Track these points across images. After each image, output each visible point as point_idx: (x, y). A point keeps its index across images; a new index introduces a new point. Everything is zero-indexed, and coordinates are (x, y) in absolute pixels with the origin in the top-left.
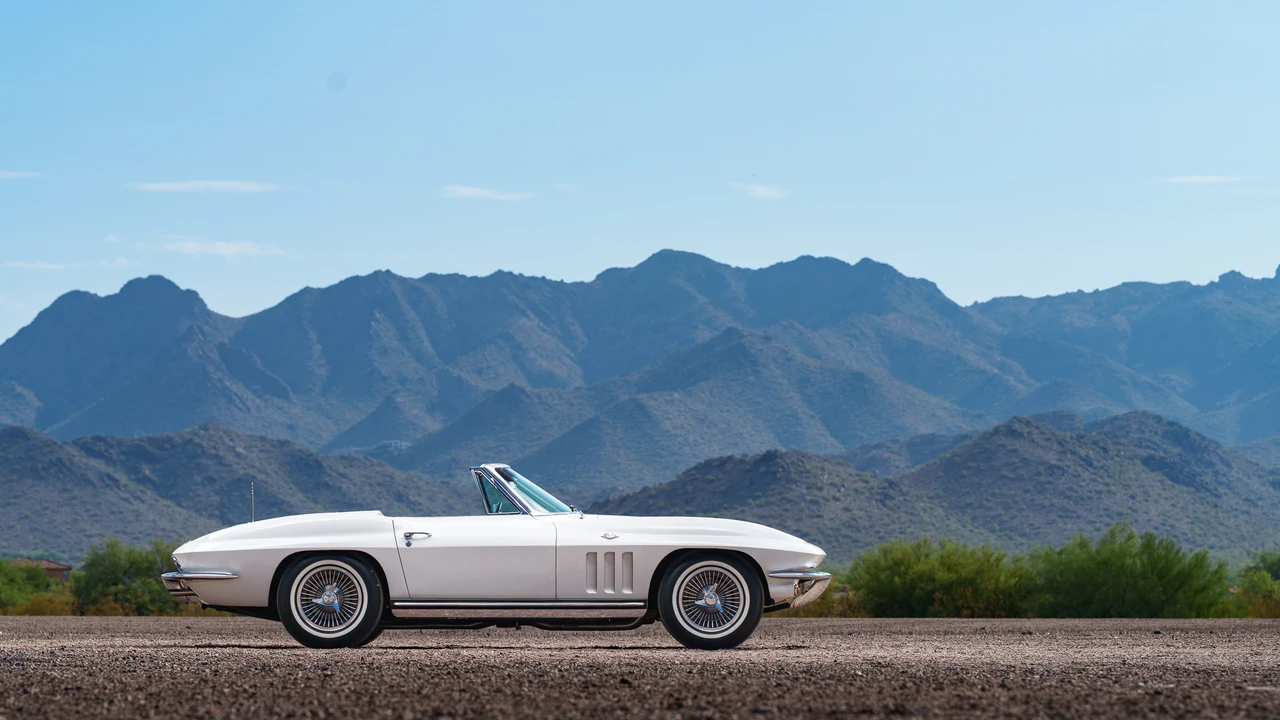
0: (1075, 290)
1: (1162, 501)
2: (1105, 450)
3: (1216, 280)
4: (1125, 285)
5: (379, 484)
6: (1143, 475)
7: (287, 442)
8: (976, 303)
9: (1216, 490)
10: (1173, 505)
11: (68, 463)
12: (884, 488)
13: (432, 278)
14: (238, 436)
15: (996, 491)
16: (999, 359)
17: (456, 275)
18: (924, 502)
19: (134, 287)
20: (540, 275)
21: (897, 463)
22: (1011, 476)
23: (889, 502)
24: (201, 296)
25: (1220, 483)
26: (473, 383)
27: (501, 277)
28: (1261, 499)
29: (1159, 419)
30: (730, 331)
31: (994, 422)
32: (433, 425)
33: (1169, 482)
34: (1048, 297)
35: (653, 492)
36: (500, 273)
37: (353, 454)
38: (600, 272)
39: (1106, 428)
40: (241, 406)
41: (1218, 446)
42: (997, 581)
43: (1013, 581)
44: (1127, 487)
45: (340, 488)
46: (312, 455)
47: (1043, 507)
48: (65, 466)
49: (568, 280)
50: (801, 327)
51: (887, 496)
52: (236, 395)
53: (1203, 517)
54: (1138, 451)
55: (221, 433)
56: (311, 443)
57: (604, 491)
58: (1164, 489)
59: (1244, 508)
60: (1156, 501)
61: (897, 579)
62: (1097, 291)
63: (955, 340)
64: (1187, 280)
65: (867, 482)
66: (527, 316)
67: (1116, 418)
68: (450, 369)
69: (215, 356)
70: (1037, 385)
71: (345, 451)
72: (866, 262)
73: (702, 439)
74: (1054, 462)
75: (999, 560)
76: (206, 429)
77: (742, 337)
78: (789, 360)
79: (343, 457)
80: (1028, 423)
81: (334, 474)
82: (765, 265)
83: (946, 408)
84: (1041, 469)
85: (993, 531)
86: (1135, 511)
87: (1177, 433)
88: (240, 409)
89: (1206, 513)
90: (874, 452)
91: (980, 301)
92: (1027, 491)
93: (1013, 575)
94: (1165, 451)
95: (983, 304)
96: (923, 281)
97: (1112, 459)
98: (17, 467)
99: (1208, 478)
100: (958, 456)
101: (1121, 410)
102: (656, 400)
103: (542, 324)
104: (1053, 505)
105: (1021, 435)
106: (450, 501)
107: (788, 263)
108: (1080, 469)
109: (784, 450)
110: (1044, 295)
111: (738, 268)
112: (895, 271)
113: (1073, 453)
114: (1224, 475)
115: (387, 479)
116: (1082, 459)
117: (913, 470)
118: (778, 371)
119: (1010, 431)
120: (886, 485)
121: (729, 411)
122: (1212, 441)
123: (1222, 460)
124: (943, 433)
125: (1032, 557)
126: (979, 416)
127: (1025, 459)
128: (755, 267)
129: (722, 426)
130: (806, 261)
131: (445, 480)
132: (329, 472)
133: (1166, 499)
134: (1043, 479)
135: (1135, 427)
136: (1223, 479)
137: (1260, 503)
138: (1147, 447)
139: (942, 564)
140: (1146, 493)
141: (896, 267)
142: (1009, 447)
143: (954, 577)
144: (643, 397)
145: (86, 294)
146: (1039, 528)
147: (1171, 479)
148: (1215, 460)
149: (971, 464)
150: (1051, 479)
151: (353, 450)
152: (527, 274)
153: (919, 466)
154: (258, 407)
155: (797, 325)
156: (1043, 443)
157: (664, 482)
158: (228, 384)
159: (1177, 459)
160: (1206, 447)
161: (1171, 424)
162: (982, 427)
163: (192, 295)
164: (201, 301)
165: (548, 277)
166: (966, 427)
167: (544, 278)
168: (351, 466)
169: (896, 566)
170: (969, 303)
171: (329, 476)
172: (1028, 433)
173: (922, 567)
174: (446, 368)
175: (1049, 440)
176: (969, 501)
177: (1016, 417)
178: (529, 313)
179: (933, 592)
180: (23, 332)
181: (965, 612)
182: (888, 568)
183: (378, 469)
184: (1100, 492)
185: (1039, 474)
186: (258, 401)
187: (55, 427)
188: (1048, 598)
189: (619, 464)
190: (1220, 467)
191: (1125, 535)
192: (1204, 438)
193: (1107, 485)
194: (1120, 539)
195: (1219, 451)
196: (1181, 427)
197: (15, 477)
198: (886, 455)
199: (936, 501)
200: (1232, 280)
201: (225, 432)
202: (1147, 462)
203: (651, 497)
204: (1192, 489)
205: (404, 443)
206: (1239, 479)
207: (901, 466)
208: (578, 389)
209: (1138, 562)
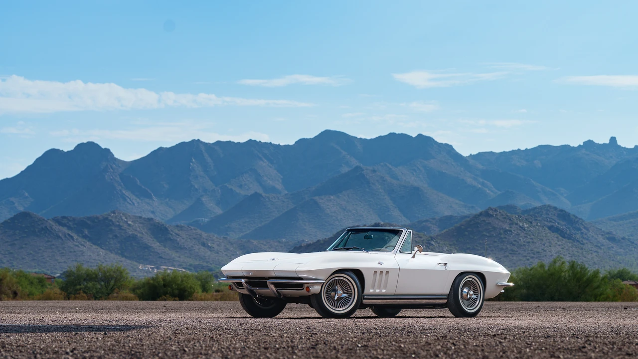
0: (517, 149)
1: (558, 247)
2: (531, 223)
3: (582, 144)
4: (540, 146)
5: (194, 238)
6: (549, 235)
7: (152, 219)
8: (471, 155)
9: (582, 241)
10: (563, 248)
11: (49, 229)
12: (429, 240)
13: (218, 143)
14: (129, 216)
15: (481, 242)
16: (481, 180)
17: (230, 141)
18: (447, 247)
19: (80, 147)
20: (269, 142)
21: (435, 229)
22: (488, 234)
24: (111, 151)
25: (584, 238)
26: (238, 192)
28: (603, 245)
29: (555, 208)
30: (357, 168)
31: (480, 210)
32: (219, 211)
33: (560, 238)
34: (504, 152)
35: (322, 242)
36: (250, 140)
37: (182, 225)
38: (297, 140)
39: (531, 213)
40: (130, 202)
41: (583, 221)
44: (541, 240)
45: (176, 240)
46: (163, 225)
47: (502, 249)
48: (48, 230)
49: (282, 144)
50: (390, 166)
51: (430, 244)
52: (128, 197)
54: (546, 223)
55: (121, 215)
56: (163, 219)
57: (299, 242)
58: (558, 241)
59: (595, 250)
60: (555, 246)
62: (526, 149)
63: (461, 172)
64: (569, 144)
65: (421, 237)
66: (263, 161)
67: (536, 208)
68: (228, 185)
69: (118, 179)
70: (499, 193)
71: (179, 223)
72: (420, 135)
73: (345, 217)
74: (507, 228)
76: (114, 213)
77: (363, 170)
78: (384, 181)
79: (177, 226)
80: (496, 210)
81: (174, 234)
82: (374, 137)
83: (457, 204)
84: (502, 231)
86: (545, 251)
87: (564, 215)
88: (130, 204)
89: (578, 252)
90: (424, 223)
91: (473, 154)
92: (495, 242)
94: (558, 223)
95: (474, 155)
96: (446, 145)
97: (534, 227)
98: (26, 230)
99: (578, 236)
100: (463, 225)
101: (538, 205)
102: (322, 199)
103: (269, 164)
104: (507, 248)
105: (492, 216)
106: (228, 246)
107: (384, 136)
108: (519, 232)
109: (382, 223)
110: (502, 151)
111: (360, 138)
112: (434, 140)
113: (517, 224)
114: (586, 234)
115: (198, 236)
116: (520, 227)
117: (442, 232)
118: (380, 186)
119: (486, 214)
120: (430, 239)
121: (356, 205)
122: (581, 219)
123: (585, 228)
124: (456, 215)
125: (517, 272)
126: (472, 207)
127: (494, 227)
128: (368, 138)
129: (354, 212)
130: (392, 135)
131: (225, 237)
132: (171, 232)
133: (559, 245)
134: (502, 236)
135: (544, 212)
136: (585, 236)
137: (602, 247)
138: (551, 221)
140: (550, 243)
141: (433, 138)
142: (487, 222)
144: (316, 198)
145: (58, 150)
146: (500, 259)
147: (561, 236)
148: (582, 227)
149: (469, 229)
150: (506, 236)
151: (182, 223)
152: (263, 141)
153: (445, 230)
154: (138, 203)
155: (388, 165)
156: (503, 220)
157: (327, 238)
158: (124, 192)
159: (564, 227)
160: (577, 221)
161: (562, 211)
162: (474, 212)
163: (107, 151)
164: (111, 153)
165: (273, 143)
166: (467, 212)
167: (271, 143)
168: (182, 230)
170: (468, 155)
171: (171, 234)
172: (496, 215)
174: (225, 185)
175: (505, 218)
176: (468, 246)
177: (490, 208)
178: (264, 159)
180: (29, 168)
183: (194, 231)
184: (529, 242)
185: (500, 234)
186: (138, 200)
187: (44, 212)
189: (305, 229)
190: (584, 230)
192: (577, 217)
193: (532, 239)
195: (583, 223)
196: (566, 212)
197: (25, 235)
198: (430, 225)
199: (453, 247)
200: (589, 144)
201: (123, 214)
202: (550, 228)
203: (321, 244)
204: (570, 241)
205: (206, 220)
206: (593, 237)
207: (435, 230)
208: (286, 195)
209: (567, 275)
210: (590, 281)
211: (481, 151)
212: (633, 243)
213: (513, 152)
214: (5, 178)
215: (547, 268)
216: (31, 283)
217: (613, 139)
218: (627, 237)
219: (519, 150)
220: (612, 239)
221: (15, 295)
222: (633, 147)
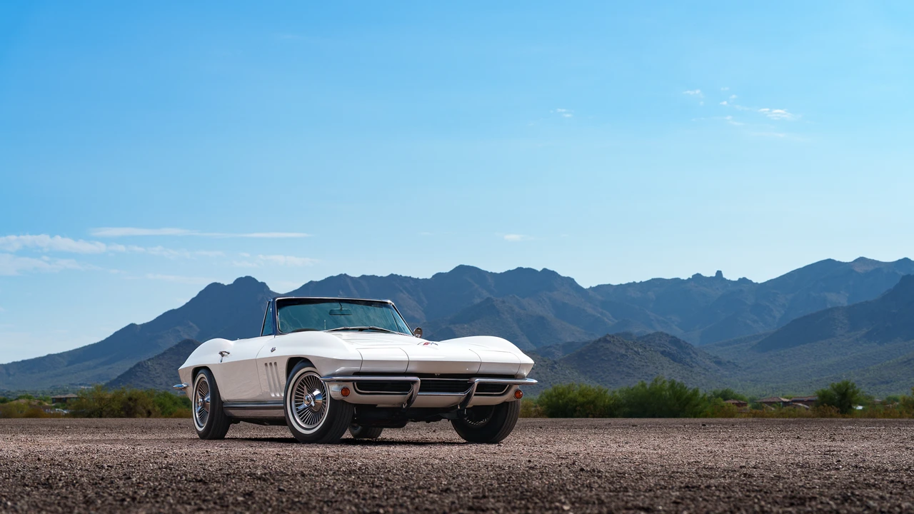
1: (669, 369)
2: (645, 348)
3: (691, 277)
4: (653, 279)
6: (661, 359)
9: (691, 365)
10: (674, 371)
13: (363, 277)
15: (600, 365)
16: (600, 310)
17: (374, 276)
18: (569, 370)
19: (239, 281)
20: (409, 276)
22: (606, 359)
23: (554, 370)
24: (267, 285)
25: (693, 362)
27: (393, 277)
28: (710, 368)
29: (667, 335)
30: (488, 298)
31: (599, 337)
33: (672, 361)
34: (621, 285)
36: (392, 275)
38: (434, 274)
39: (645, 339)
41: (692, 346)
42: (605, 402)
43: (612, 402)
44: (654, 363)
47: (619, 372)
49: (420, 278)
50: (518, 297)
53: (686, 375)
54: (659, 348)
58: (670, 364)
59: (703, 372)
60: (667, 369)
61: (560, 401)
63: (582, 302)
64: (679, 277)
67: (649, 335)
70: (616, 321)
74: (624, 353)
75: (605, 392)
77: (493, 301)
78: (513, 311)
80: (613, 337)
82: (503, 271)
83: (578, 331)
84: (618, 356)
85: (598, 382)
87: (675, 341)
90: (548, 349)
91: (592, 286)
92: (612, 365)
93: (611, 399)
94: (670, 349)
95: (594, 287)
96: (569, 278)
97: (648, 352)
99: (688, 360)
100: (583, 350)
101: (651, 332)
102: (457, 327)
103: (409, 296)
104: (623, 371)
105: (610, 342)
107: (512, 270)
108: (635, 356)
111: (491, 273)
112: (557, 274)
113: (632, 349)
114: (695, 358)
116: (635, 351)
117: (565, 357)
118: (509, 316)
119: (605, 340)
120: (554, 363)
122: (689, 344)
123: (694, 352)
124: (577, 341)
125: (620, 391)
126: (593, 334)
127: (612, 352)
128: (498, 272)
130: (520, 270)
133: (671, 368)
134: (619, 360)
135: (657, 338)
136: (694, 360)
137: (710, 370)
138: (663, 347)
139: (580, 394)
140: (662, 366)
141: (557, 272)
142: (605, 347)
143: (585, 400)
145: (219, 284)
148: (691, 353)
149: (589, 354)
150: (622, 360)
152: (403, 275)
153: (567, 355)
155: (516, 296)
156: (620, 345)
159: (675, 352)
160: (687, 347)
161: (673, 337)
162: (594, 339)
163: (263, 284)
164: (267, 287)
165: (412, 277)
166: (586, 339)
169: (560, 395)
170: (588, 287)
172: (613, 341)
173: (571, 395)
176: (588, 369)
177: (608, 334)
178: (404, 291)
179: (576, 406)
180: (193, 300)
181: (591, 416)
182: (556, 396)
184: (643, 366)
185: (617, 358)
188: (627, 409)
190: (693, 355)
191: (662, 381)
192: (686, 343)
193: (646, 363)
194: (659, 384)
195: (692, 348)
196: (676, 338)
198: (553, 350)
199: (574, 370)
200: (698, 277)
202: (663, 353)
204: (681, 364)
206: (701, 360)
207: (559, 355)
208: (424, 323)
209: (668, 393)
210: (689, 399)
211: (600, 284)
212: (737, 366)
213: (629, 285)
214: (171, 309)
215: (648, 387)
216: (175, 403)
217: (719, 273)
218: (732, 361)
219: (634, 282)
220: (719, 363)
221: (149, 414)
222: (737, 279)
